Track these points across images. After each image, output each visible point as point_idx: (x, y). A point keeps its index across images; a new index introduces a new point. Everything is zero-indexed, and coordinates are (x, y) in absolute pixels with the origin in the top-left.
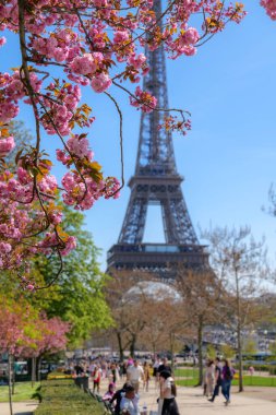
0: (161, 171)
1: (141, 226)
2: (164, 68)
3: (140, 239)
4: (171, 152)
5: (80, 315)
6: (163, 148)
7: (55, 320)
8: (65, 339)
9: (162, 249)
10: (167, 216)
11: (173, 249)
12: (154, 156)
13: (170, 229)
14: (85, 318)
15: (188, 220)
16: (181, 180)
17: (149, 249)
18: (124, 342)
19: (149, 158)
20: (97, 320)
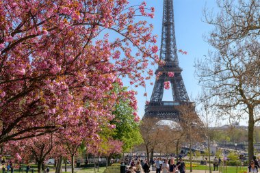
0: (171, 66)
1: (161, 93)
2: (173, 15)
3: (161, 99)
4: (176, 57)
5: (128, 138)
6: (172, 55)
7: (117, 141)
8: (121, 149)
9: (172, 104)
10: (174, 88)
11: (177, 104)
12: (167, 59)
13: (176, 94)
14: (131, 139)
15: (184, 90)
16: (181, 70)
17: (165, 104)
18: (149, 150)
19: (165, 60)
20: (136, 140)
